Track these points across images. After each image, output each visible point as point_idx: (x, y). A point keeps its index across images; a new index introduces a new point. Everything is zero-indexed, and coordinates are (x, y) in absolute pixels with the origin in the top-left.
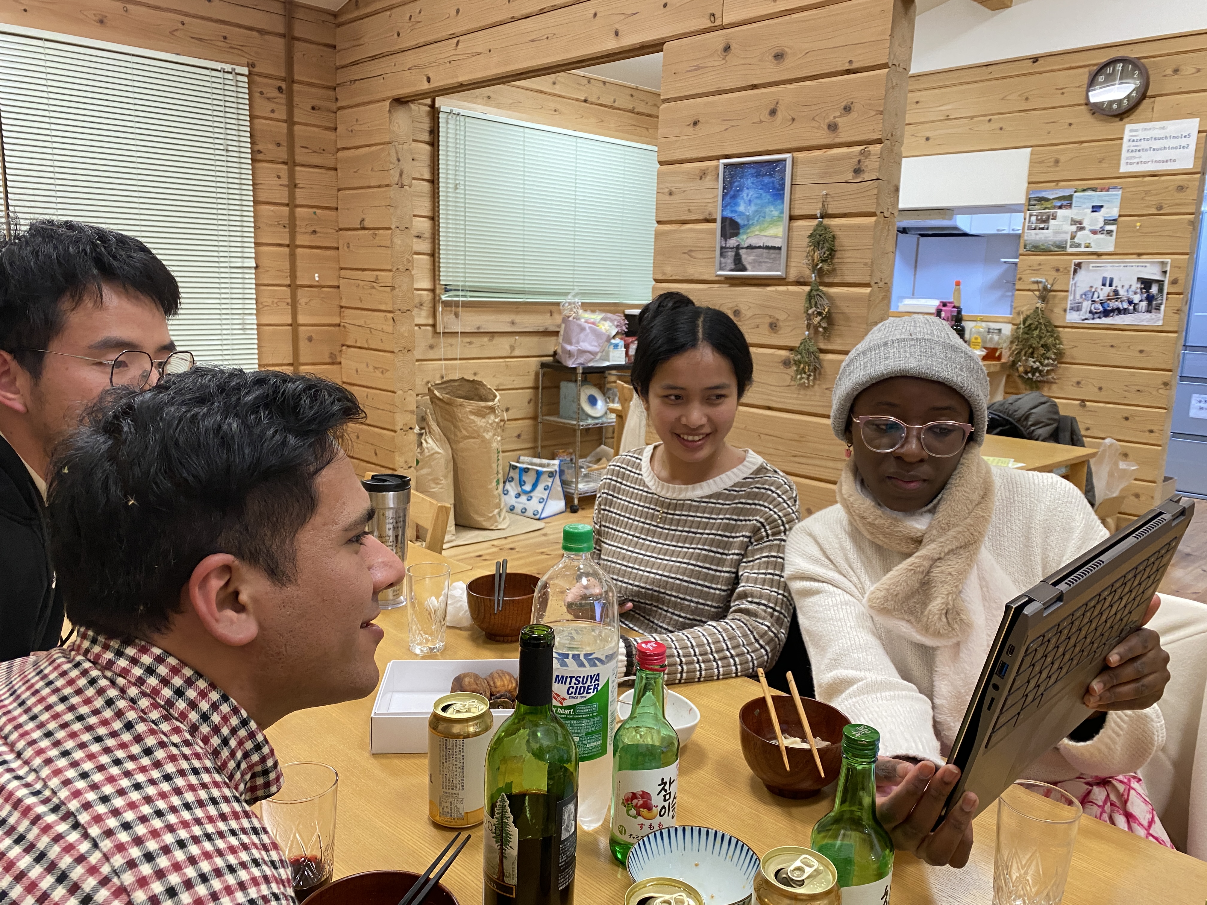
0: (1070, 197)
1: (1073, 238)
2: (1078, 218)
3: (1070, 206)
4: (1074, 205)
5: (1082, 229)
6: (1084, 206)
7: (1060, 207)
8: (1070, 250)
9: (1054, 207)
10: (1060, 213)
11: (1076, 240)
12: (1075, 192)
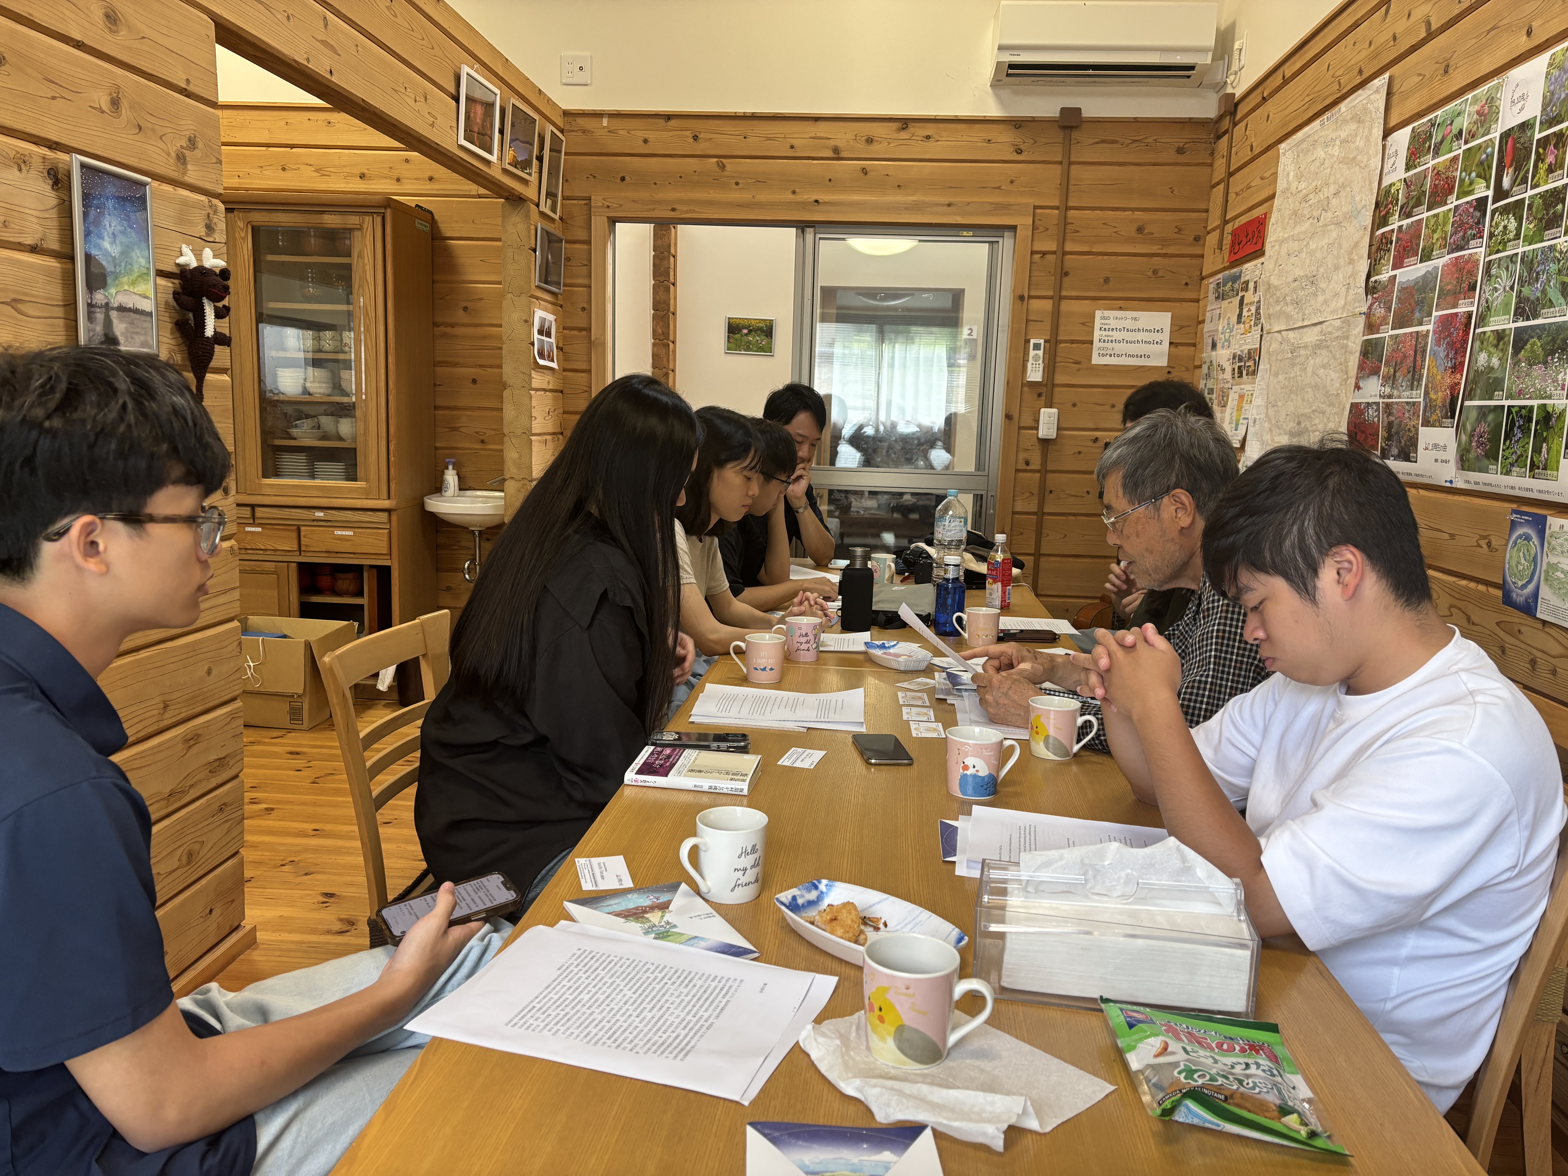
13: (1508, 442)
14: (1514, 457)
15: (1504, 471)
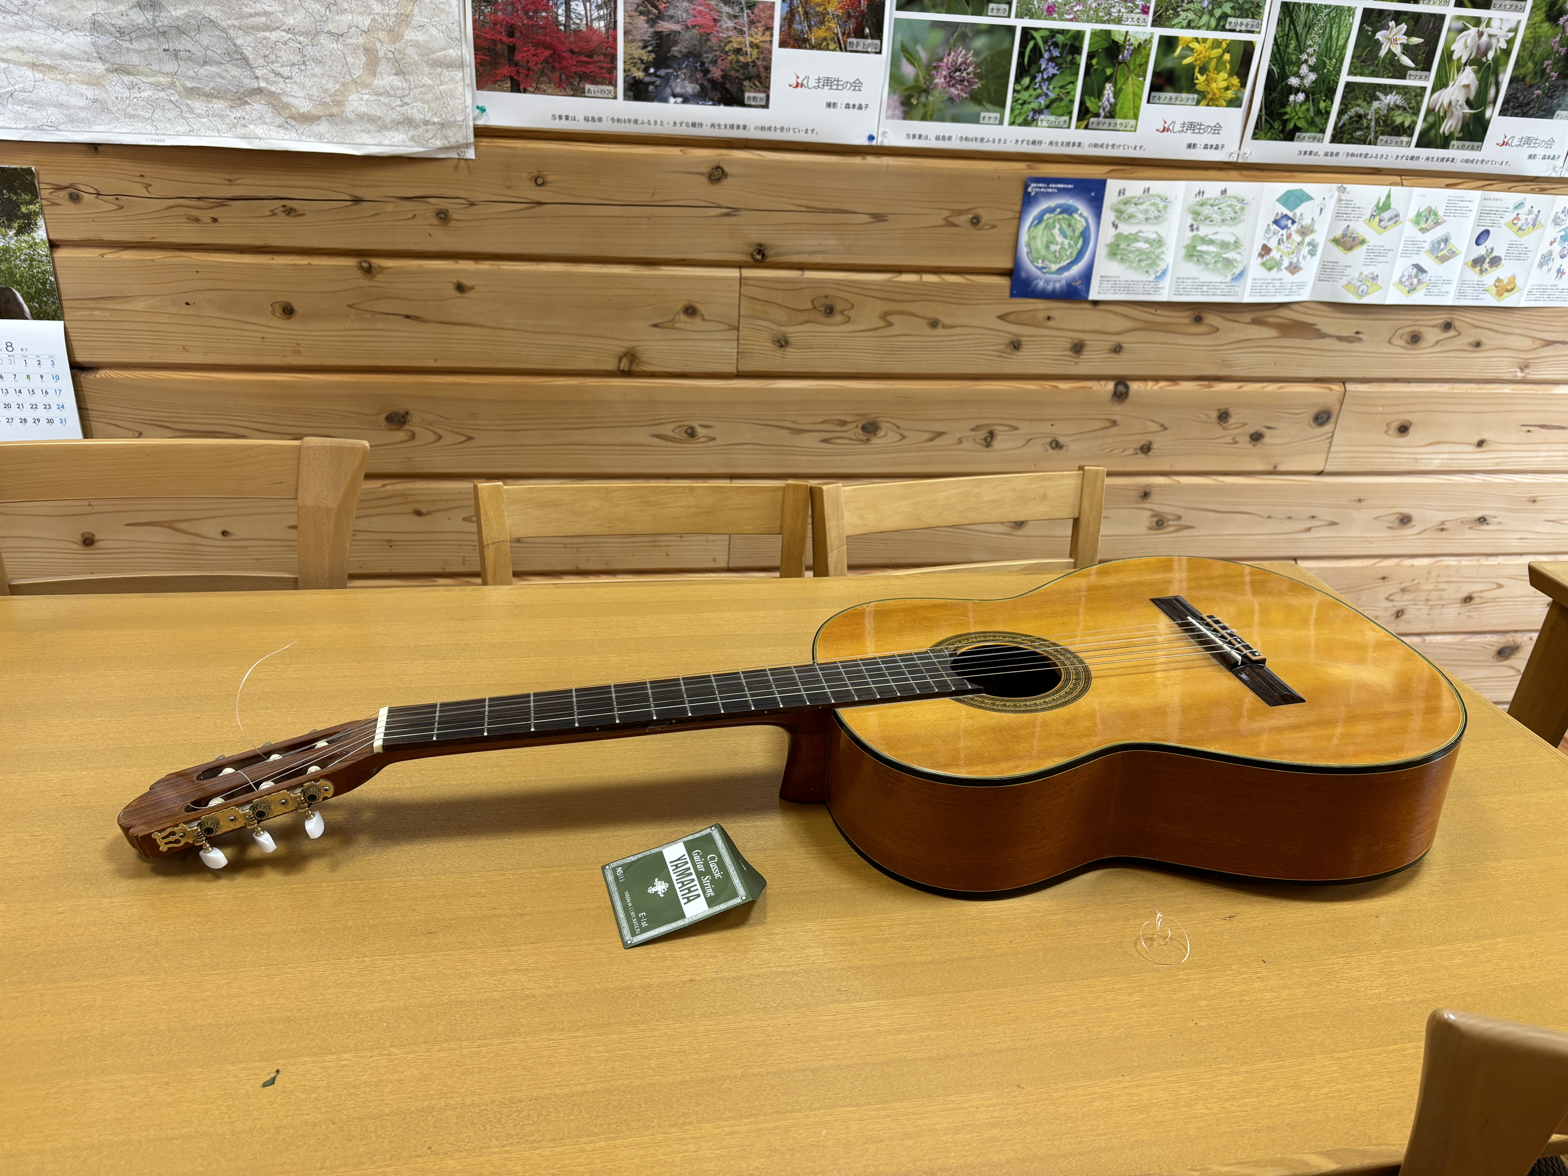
13: (1026, 81)
14: (1043, 102)
15: (1020, 120)
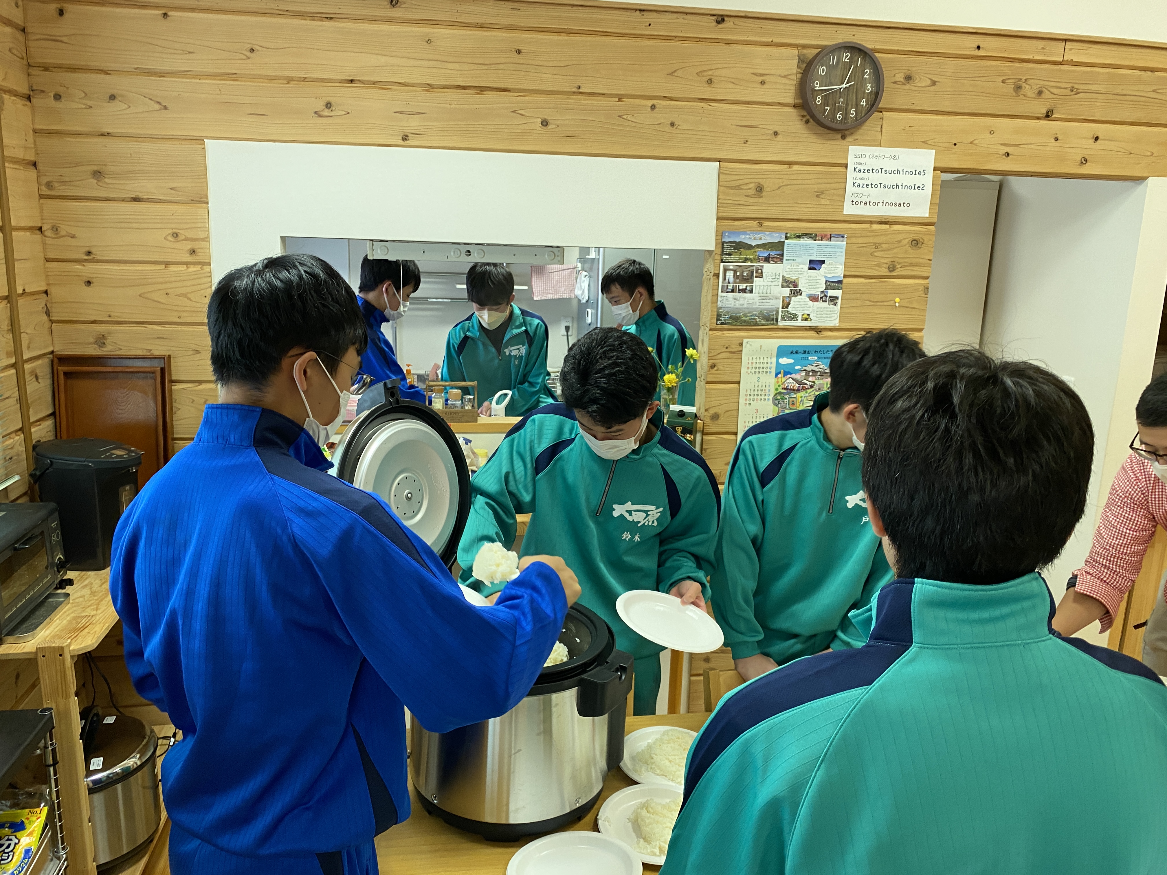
0: (780, 245)
1: (786, 305)
2: (793, 277)
3: (780, 258)
4: (785, 258)
5: (798, 293)
6: (799, 260)
7: (767, 260)
8: (782, 324)
9: (759, 259)
10: (768, 268)
11: (790, 309)
12: (787, 238)
